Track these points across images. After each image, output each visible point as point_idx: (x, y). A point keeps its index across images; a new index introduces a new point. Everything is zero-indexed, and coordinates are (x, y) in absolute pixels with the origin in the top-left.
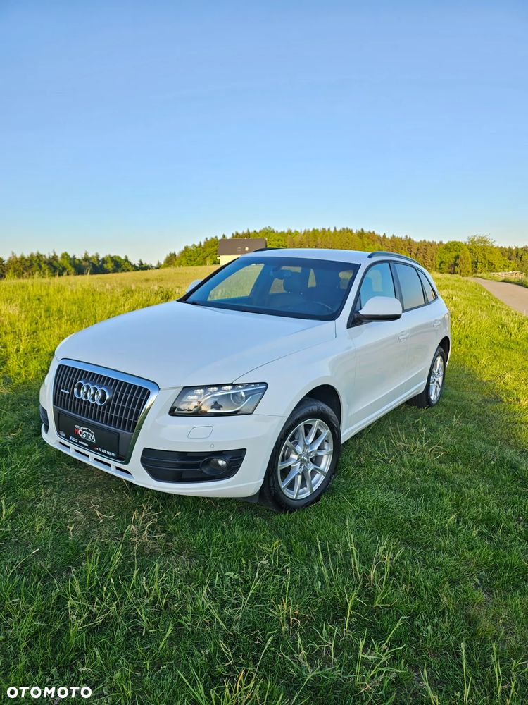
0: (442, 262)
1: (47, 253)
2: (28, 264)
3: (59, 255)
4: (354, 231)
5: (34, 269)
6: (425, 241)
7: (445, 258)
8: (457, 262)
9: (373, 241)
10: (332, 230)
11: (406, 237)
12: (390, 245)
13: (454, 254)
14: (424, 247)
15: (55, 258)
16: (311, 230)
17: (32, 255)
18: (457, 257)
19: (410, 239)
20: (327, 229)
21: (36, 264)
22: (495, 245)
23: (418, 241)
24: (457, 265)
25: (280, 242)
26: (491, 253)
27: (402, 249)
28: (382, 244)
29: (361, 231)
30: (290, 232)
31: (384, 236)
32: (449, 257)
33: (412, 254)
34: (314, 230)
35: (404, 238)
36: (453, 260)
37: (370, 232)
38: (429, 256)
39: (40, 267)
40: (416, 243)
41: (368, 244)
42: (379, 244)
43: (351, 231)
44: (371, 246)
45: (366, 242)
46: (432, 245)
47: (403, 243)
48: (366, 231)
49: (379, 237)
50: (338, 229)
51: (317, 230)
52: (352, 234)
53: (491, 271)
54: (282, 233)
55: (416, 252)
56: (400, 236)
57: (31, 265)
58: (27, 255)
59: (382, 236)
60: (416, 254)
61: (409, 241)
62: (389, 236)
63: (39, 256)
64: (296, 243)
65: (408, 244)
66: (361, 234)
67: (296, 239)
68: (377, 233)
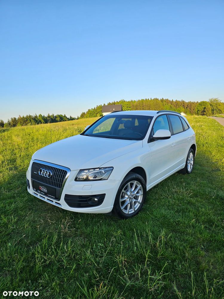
0: (198, 110)
1: (33, 115)
2: (26, 120)
3: (38, 115)
4: (159, 99)
5: (28, 121)
6: (190, 102)
7: (199, 109)
8: (205, 110)
9: (168, 103)
10: (150, 99)
11: (182, 100)
12: (175, 104)
13: (203, 107)
14: (190, 104)
15: (36, 117)
16: (141, 100)
17: (27, 116)
18: (205, 108)
20: (148, 99)
21: (29, 120)
22: (222, 102)
23: (187, 102)
24: (205, 112)
25: (128, 106)
26: (220, 105)
27: (180, 106)
29: (162, 99)
30: (132, 101)
32: (201, 108)
33: (185, 107)
34: (142, 100)
36: (203, 109)
37: (166, 99)
38: (192, 108)
39: (31, 121)
41: (166, 104)
43: (158, 99)
45: (164, 104)
46: (193, 103)
47: (181, 103)
48: (164, 99)
49: (170, 101)
50: (152, 99)
51: (143, 99)
53: (220, 113)
54: (129, 102)
55: (186, 106)
56: (179, 100)
57: (27, 120)
58: (25, 116)
59: (171, 101)
61: (183, 102)
63: (30, 116)
64: (135, 106)
65: (183, 104)
66: (162, 100)
67: (135, 104)
68: (169, 99)
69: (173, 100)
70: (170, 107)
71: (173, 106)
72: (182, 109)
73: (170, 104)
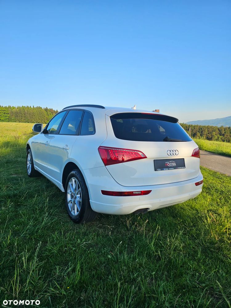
4: (43, 108)
9: (52, 113)
10: (32, 107)
16: (21, 107)
20: (29, 107)
25: (5, 112)
29: (46, 108)
30: (10, 107)
34: (22, 106)
41: (50, 114)
43: (40, 108)
45: (49, 113)
48: (48, 108)
49: (54, 111)
50: (35, 107)
51: (24, 107)
52: (42, 109)
54: (6, 107)
59: (56, 111)
64: (14, 112)
66: (46, 110)
67: (14, 110)
68: (53, 109)
69: (57, 111)
73: (54, 114)
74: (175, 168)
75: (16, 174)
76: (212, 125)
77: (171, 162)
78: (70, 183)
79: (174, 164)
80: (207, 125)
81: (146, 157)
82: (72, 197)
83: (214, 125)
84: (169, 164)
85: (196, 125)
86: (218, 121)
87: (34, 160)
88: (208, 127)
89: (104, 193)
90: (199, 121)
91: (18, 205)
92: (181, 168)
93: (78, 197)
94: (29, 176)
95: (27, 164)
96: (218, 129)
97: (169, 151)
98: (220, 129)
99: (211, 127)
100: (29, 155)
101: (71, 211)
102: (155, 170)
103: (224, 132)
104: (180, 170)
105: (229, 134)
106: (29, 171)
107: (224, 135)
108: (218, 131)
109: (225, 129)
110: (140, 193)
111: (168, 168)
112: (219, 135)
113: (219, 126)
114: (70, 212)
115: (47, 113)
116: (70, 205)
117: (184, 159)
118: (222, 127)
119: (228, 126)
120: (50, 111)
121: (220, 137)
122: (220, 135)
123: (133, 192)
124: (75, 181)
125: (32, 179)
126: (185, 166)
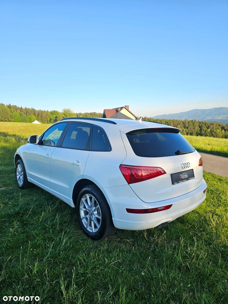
0: (50, 119)
4: (5, 105)
6: (40, 110)
7: (51, 117)
8: (57, 119)
9: (16, 109)
12: (25, 112)
13: (55, 116)
14: (41, 113)
18: (56, 117)
19: (34, 109)
23: (37, 110)
27: (31, 113)
28: (21, 111)
29: (9, 105)
31: (21, 108)
32: (53, 117)
35: (31, 108)
38: (44, 116)
40: (37, 111)
41: (14, 111)
42: (20, 111)
43: (4, 105)
44: (15, 112)
45: (12, 110)
46: (45, 111)
47: (31, 111)
48: (12, 105)
49: (19, 108)
52: (5, 106)
55: (37, 114)
59: (20, 107)
60: (38, 116)
62: (24, 107)
65: (33, 111)
66: (9, 107)
68: (17, 106)
70: (20, 114)
71: (23, 114)
72: (33, 117)
73: (19, 111)
74: (187, 179)
75: (5, 186)
76: (177, 119)
77: (184, 175)
78: (83, 200)
79: (186, 176)
80: (173, 119)
81: (165, 173)
82: (86, 213)
83: (179, 119)
84: (183, 176)
85: (163, 119)
86: (182, 114)
87: (27, 171)
88: (173, 120)
89: (129, 211)
90: (165, 115)
91: (24, 224)
92: (191, 178)
93: (95, 214)
94: (20, 188)
95: (16, 175)
96: (183, 123)
97: (183, 164)
98: (184, 122)
99: (176, 121)
100: (18, 166)
101: (87, 227)
102: (173, 184)
103: (188, 125)
104: (191, 181)
105: (192, 127)
106: (21, 183)
107: (187, 128)
108: (183, 124)
109: (189, 122)
110: (163, 208)
111: (182, 180)
112: (183, 128)
113: (183, 119)
114: (86, 229)
115: (10, 111)
116: (84, 221)
117: (193, 169)
118: (186, 120)
119: (191, 119)
120: (14, 108)
121: (185, 129)
122: (185, 128)
123: (157, 208)
124: (91, 198)
125: (25, 191)
126: (194, 176)
